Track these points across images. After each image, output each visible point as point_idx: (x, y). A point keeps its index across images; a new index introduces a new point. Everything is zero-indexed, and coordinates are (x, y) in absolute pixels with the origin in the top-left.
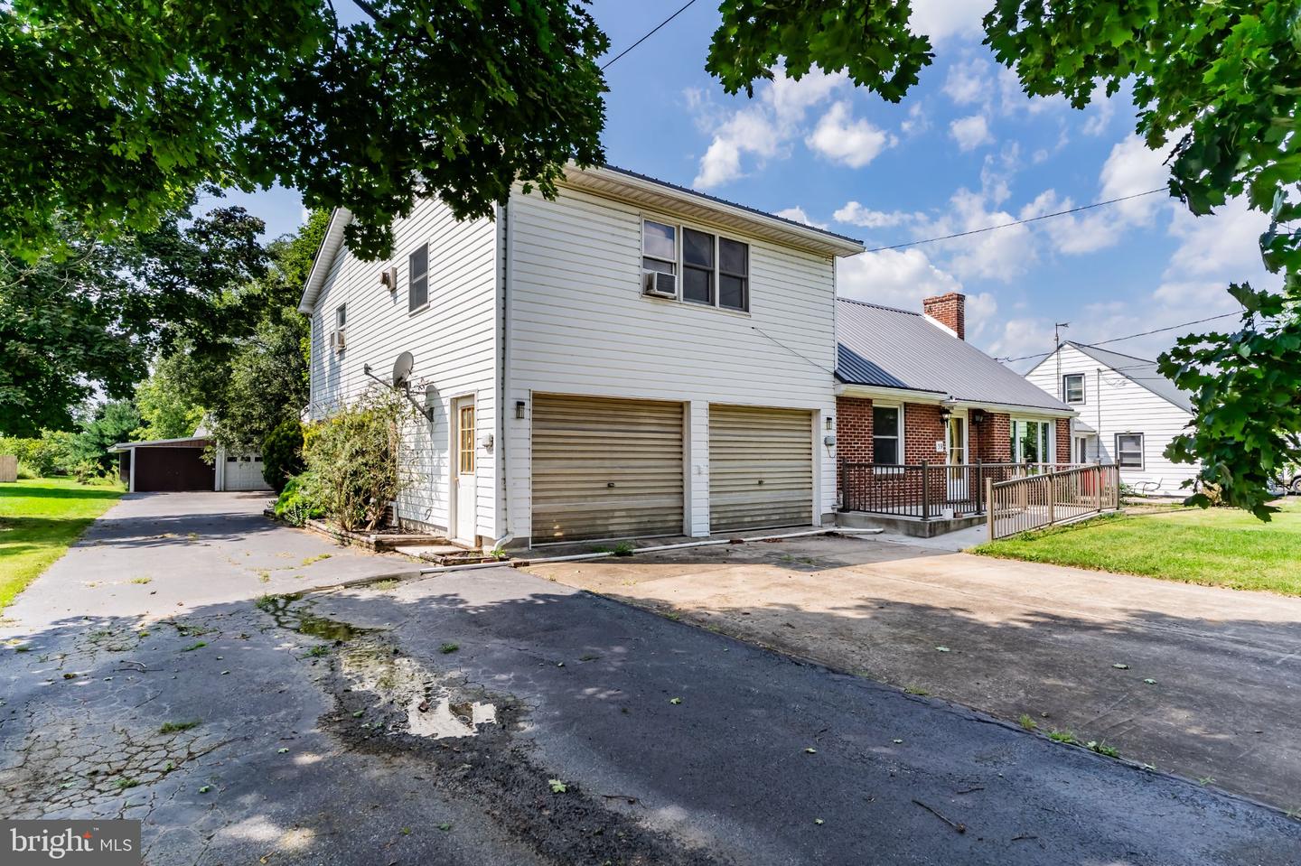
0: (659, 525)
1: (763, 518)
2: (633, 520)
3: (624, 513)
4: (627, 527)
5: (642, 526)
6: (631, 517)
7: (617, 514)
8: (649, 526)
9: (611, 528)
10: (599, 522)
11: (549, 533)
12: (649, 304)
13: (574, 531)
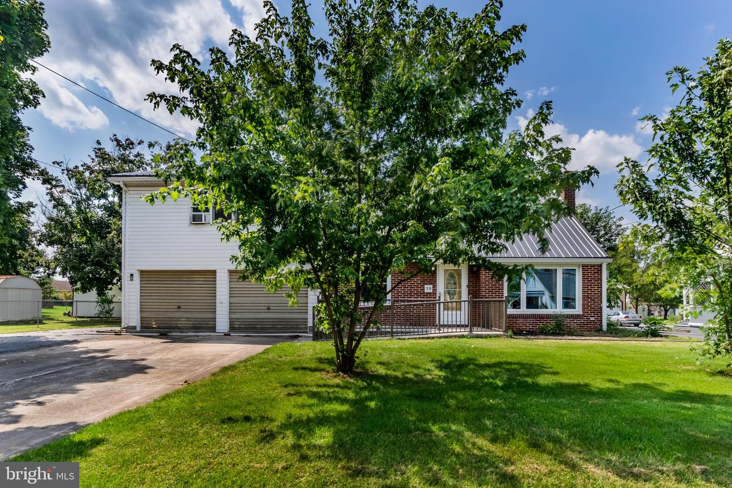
0: (204, 326)
1: (270, 326)
2: (190, 323)
3: (185, 320)
4: (187, 325)
5: (195, 325)
6: (189, 321)
7: (182, 319)
8: (199, 325)
9: (179, 325)
10: (173, 322)
11: (150, 325)
12: (194, 228)
13: (161, 325)
